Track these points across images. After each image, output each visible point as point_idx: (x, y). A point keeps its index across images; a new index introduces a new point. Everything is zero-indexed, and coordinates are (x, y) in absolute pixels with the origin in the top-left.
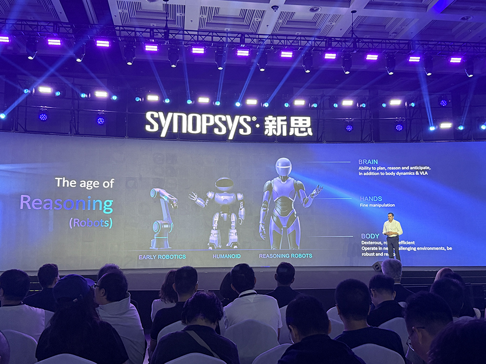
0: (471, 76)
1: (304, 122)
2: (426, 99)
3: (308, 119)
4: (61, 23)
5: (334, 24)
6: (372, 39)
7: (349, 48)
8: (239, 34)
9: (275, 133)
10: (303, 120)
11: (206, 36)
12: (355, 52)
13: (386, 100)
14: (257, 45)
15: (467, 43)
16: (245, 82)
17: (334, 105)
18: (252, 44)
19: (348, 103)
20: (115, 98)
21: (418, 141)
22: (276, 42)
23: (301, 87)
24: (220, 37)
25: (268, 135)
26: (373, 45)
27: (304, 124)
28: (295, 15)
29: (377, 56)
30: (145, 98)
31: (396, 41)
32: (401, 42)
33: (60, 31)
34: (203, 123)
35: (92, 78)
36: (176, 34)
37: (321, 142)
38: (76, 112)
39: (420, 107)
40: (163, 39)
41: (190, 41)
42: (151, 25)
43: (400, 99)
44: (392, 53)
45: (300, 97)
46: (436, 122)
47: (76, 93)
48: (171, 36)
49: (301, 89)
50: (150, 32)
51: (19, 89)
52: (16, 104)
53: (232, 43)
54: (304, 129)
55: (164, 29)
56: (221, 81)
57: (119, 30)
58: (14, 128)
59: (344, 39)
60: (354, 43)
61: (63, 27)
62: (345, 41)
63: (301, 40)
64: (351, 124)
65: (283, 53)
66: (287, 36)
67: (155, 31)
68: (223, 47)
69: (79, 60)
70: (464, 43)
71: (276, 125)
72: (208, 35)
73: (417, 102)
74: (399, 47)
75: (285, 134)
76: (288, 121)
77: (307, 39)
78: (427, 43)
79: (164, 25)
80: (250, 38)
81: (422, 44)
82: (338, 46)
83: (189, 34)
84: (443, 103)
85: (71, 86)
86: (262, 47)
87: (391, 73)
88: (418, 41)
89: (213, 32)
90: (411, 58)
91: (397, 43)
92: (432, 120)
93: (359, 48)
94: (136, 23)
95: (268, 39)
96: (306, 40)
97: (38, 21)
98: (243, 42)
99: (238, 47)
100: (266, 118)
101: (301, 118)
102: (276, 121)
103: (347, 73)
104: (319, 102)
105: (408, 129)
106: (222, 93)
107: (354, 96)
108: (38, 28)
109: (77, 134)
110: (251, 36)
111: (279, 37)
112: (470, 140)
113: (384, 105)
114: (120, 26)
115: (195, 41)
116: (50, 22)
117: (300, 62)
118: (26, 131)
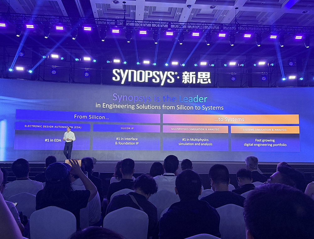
0: (308, 47)
1: (206, 75)
2: (280, 61)
3: (209, 73)
4: (64, 16)
5: (224, 16)
6: (248, 25)
7: (233, 30)
8: (167, 22)
9: (188, 82)
10: (206, 74)
11: (148, 24)
12: (237, 33)
13: (256, 61)
14: (178, 29)
15: (306, 27)
16: (171, 51)
17: (225, 65)
18: (175, 28)
19: (233, 64)
20: (95, 61)
21: (275, 87)
22: (189, 27)
23: (204, 54)
24: (156, 24)
25: (185, 83)
26: (248, 28)
27: (206, 76)
28: (202, 10)
29: (250, 35)
30: (112, 61)
31: (262, 26)
32: (265, 26)
33: (63, 22)
34: (146, 76)
35: (81, 49)
36: (130, 23)
37: (216, 87)
38: (73, 69)
39: (277, 66)
40: (122, 26)
41: (138, 27)
42: (116, 17)
43: (264, 61)
44: (260, 33)
45: (204, 60)
46: (286, 75)
47: (73, 58)
48: (127, 24)
49: (204, 55)
50: (115, 22)
51: (40, 56)
52: (38, 64)
53: (163, 28)
54: (206, 80)
55: (123, 20)
56: (157, 51)
57: (97, 21)
58: (37, 79)
59: (231, 25)
60: (237, 27)
61: (65, 19)
62: (231, 26)
63: (204, 25)
64: (234, 76)
65: (193, 33)
66: (196, 23)
67: (118, 21)
68: (158, 30)
69: (74, 39)
70: (304, 27)
71: (189, 77)
72: (149, 23)
73: (275, 63)
74: (264, 30)
75: (194, 82)
76: (197, 74)
77: (208, 24)
78: (281, 27)
79: (123, 18)
80: (174, 24)
81: (279, 28)
82: (227, 29)
83: (138, 23)
84: (291, 64)
85: (69, 54)
86: (181, 30)
87: (259, 46)
88: (275, 26)
89: (152, 21)
90: (271, 36)
91: (263, 27)
92: (283, 74)
93: (239, 30)
94: (106, 17)
95: (184, 25)
96: (207, 26)
97: (50, 16)
98: (169, 27)
99: (166, 30)
100: (183, 73)
101: (204, 73)
102: (189, 75)
103: (232, 45)
104: (215, 63)
105: (269, 79)
106: (157, 57)
107: (237, 59)
108: (50, 20)
109: (73, 82)
110: (174, 23)
111: (191, 24)
112: (307, 86)
113: (255, 65)
114: (97, 18)
115: (141, 27)
116: (57, 16)
117: (204, 39)
118: (44, 80)
